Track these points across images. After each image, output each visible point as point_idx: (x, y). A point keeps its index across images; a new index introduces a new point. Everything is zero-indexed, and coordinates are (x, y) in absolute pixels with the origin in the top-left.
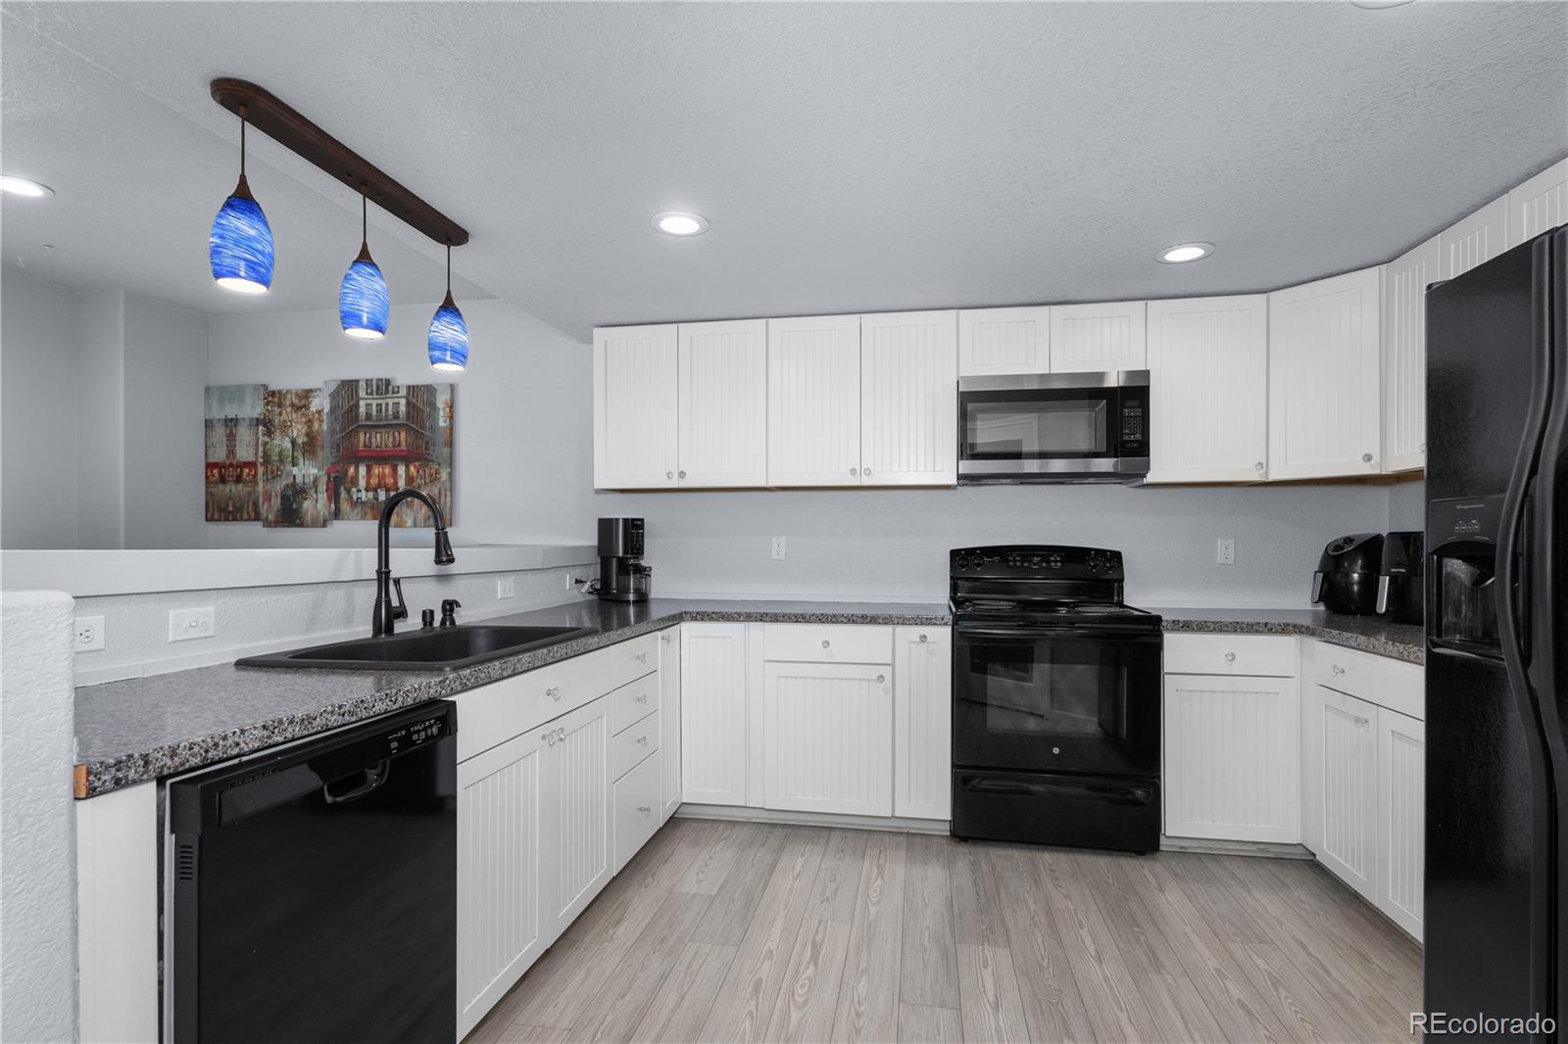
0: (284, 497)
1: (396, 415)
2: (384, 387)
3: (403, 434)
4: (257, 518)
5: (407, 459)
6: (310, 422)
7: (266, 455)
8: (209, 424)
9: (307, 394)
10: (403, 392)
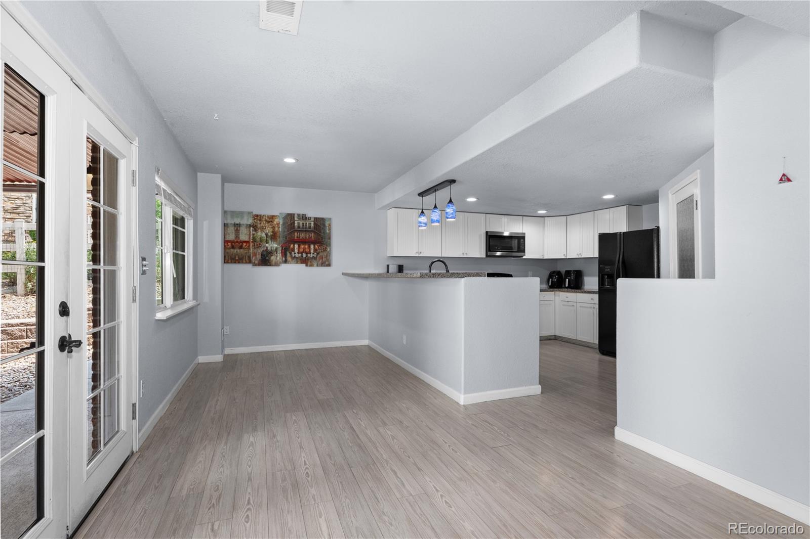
0: (262, 255)
1: (310, 227)
2: (304, 217)
3: (313, 234)
4: (250, 262)
5: (314, 243)
6: (274, 228)
7: (253, 238)
8: (225, 226)
9: (273, 217)
10: (313, 219)
